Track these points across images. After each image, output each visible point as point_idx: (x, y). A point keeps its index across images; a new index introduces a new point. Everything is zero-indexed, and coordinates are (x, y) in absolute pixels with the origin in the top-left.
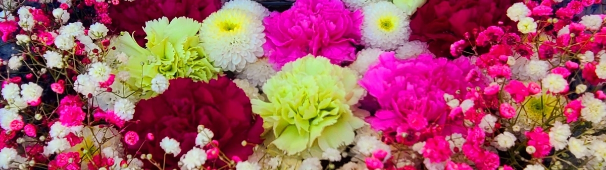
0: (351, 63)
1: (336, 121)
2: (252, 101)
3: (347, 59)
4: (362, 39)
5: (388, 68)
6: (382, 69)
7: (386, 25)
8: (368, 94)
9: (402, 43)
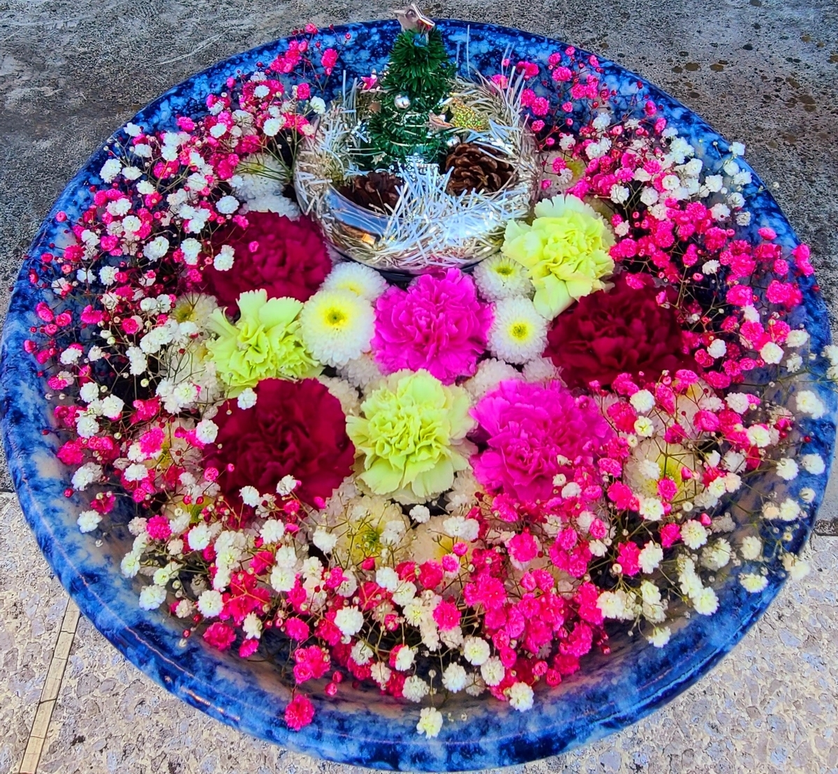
0: (468, 378)
1: (433, 467)
2: (348, 419)
3: (464, 373)
4: (488, 344)
5: (506, 399)
6: (500, 400)
7: (520, 331)
8: (479, 426)
9: (534, 357)
